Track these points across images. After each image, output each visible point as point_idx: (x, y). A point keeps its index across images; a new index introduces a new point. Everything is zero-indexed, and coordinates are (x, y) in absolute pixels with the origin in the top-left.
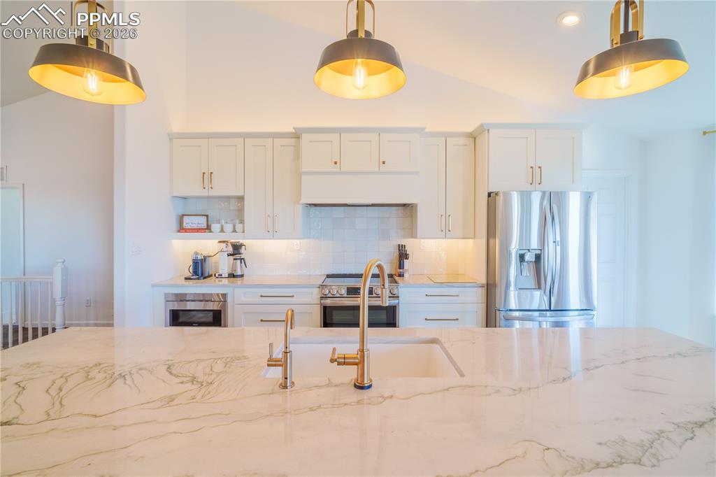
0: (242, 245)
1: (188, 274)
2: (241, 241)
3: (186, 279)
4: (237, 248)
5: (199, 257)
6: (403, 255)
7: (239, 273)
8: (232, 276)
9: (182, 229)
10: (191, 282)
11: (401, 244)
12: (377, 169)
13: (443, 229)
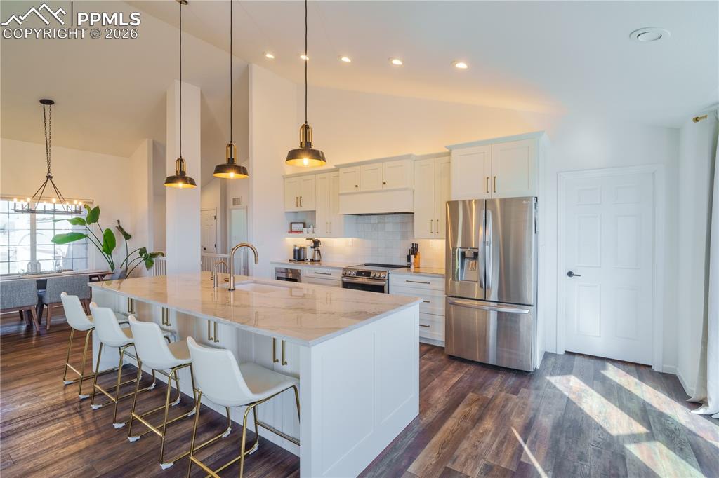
0: (319, 241)
1: (292, 258)
2: (319, 239)
3: (290, 260)
4: (316, 243)
5: (297, 248)
6: (414, 250)
7: (317, 259)
8: (312, 260)
9: (291, 232)
10: (292, 263)
11: (414, 243)
12: (381, 188)
13: (433, 231)
